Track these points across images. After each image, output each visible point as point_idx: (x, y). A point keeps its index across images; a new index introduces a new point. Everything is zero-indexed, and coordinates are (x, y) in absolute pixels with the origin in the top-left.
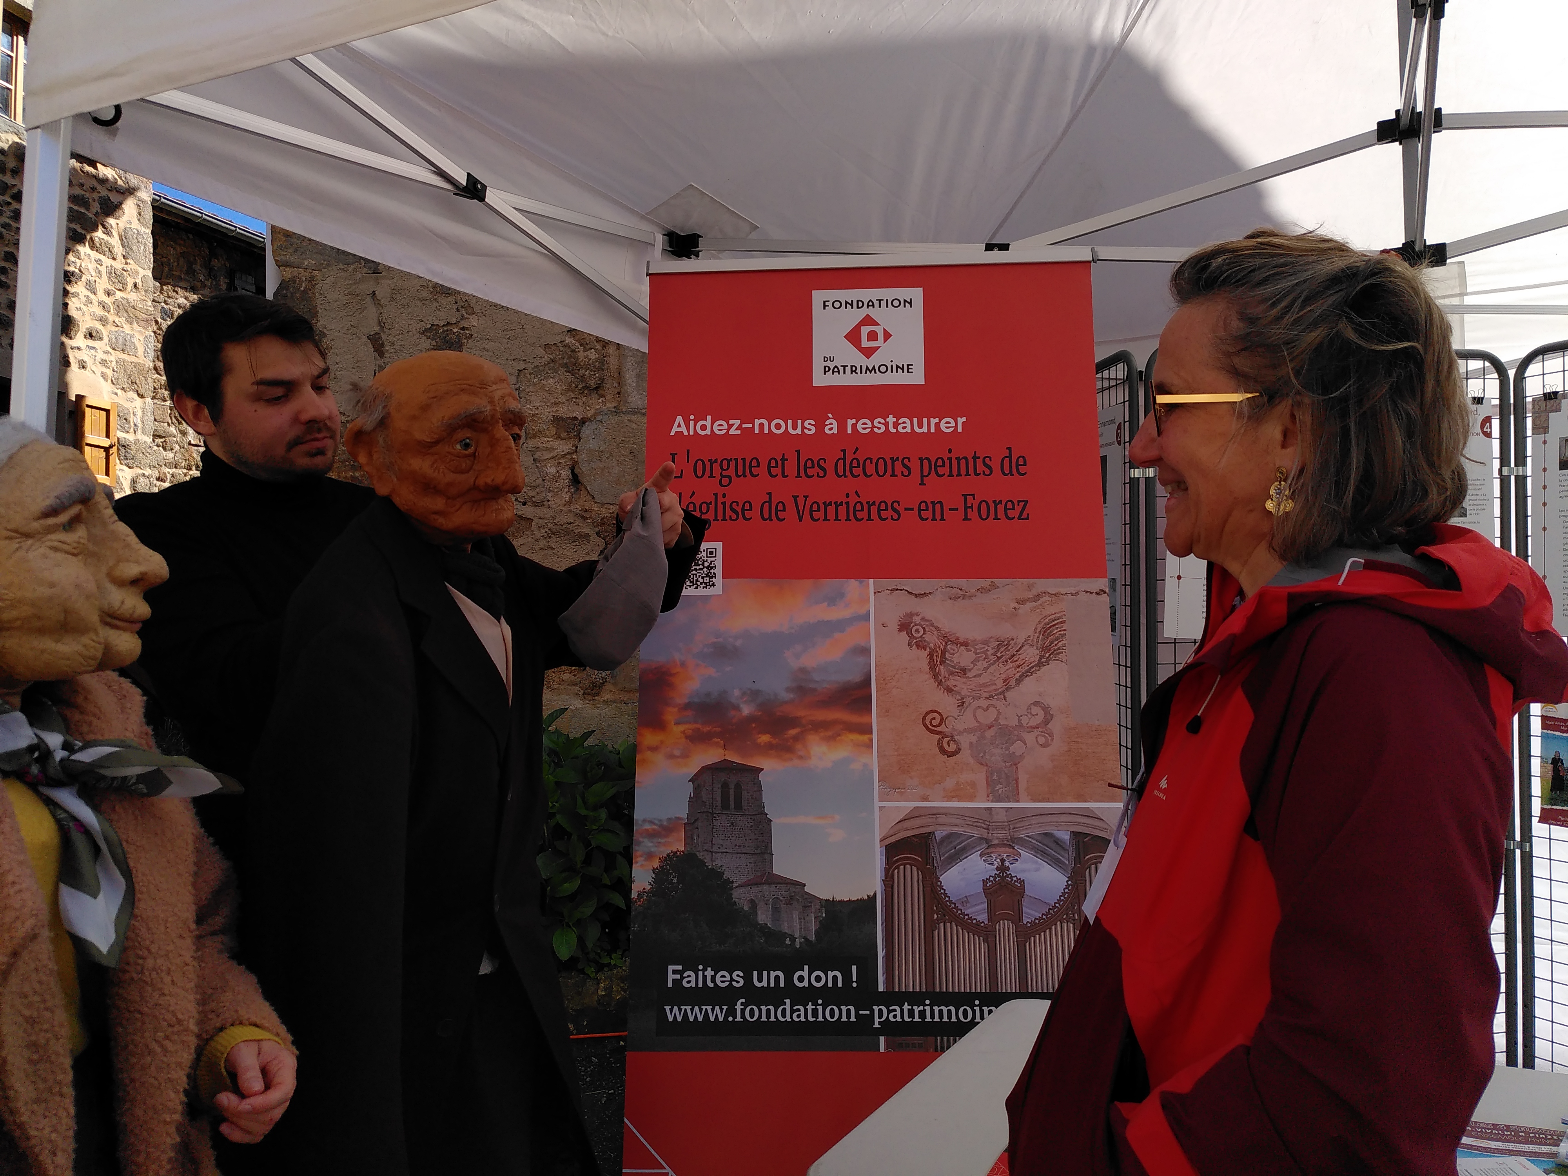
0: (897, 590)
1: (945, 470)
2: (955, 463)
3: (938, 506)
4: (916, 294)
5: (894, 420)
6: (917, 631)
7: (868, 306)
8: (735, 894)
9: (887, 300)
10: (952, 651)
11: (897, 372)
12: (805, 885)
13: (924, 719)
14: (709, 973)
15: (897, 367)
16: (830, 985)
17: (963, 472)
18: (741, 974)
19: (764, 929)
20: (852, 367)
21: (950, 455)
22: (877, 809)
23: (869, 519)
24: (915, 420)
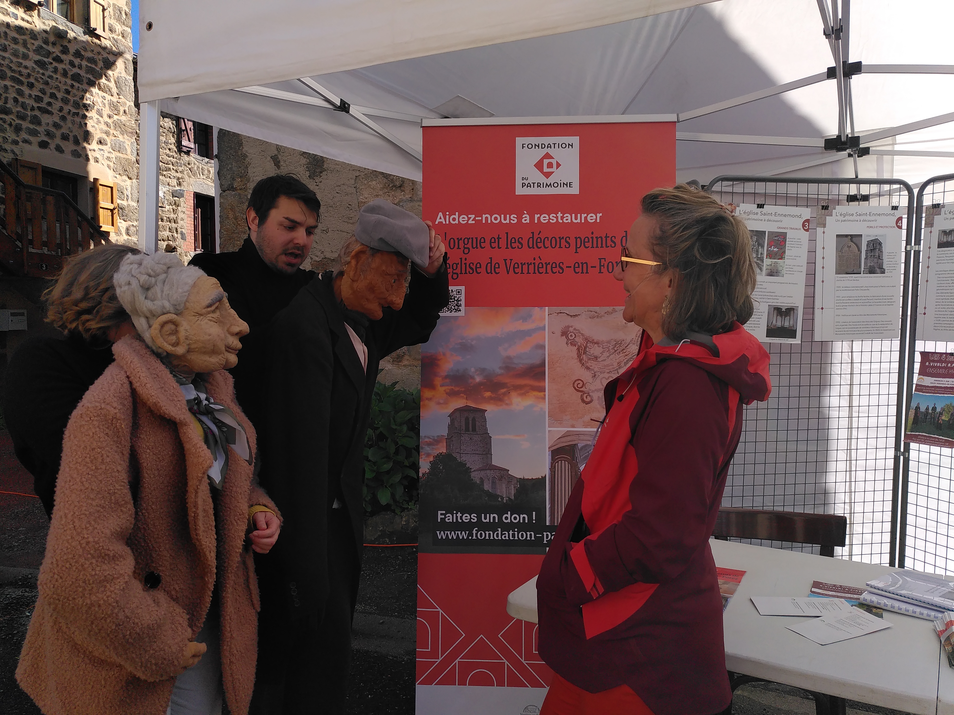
0: (561, 313)
1: (589, 244)
2: (595, 240)
3: (585, 265)
4: (575, 140)
5: (562, 215)
6: (571, 336)
7: (548, 147)
8: (473, 475)
9: (559, 144)
10: (590, 347)
11: (563, 187)
12: (509, 470)
13: (574, 383)
14: (459, 515)
15: (564, 184)
16: (521, 521)
17: (599, 245)
18: (476, 515)
19: (488, 493)
20: (538, 183)
21: (592, 236)
22: (547, 432)
23: (546, 273)
24: (573, 215)
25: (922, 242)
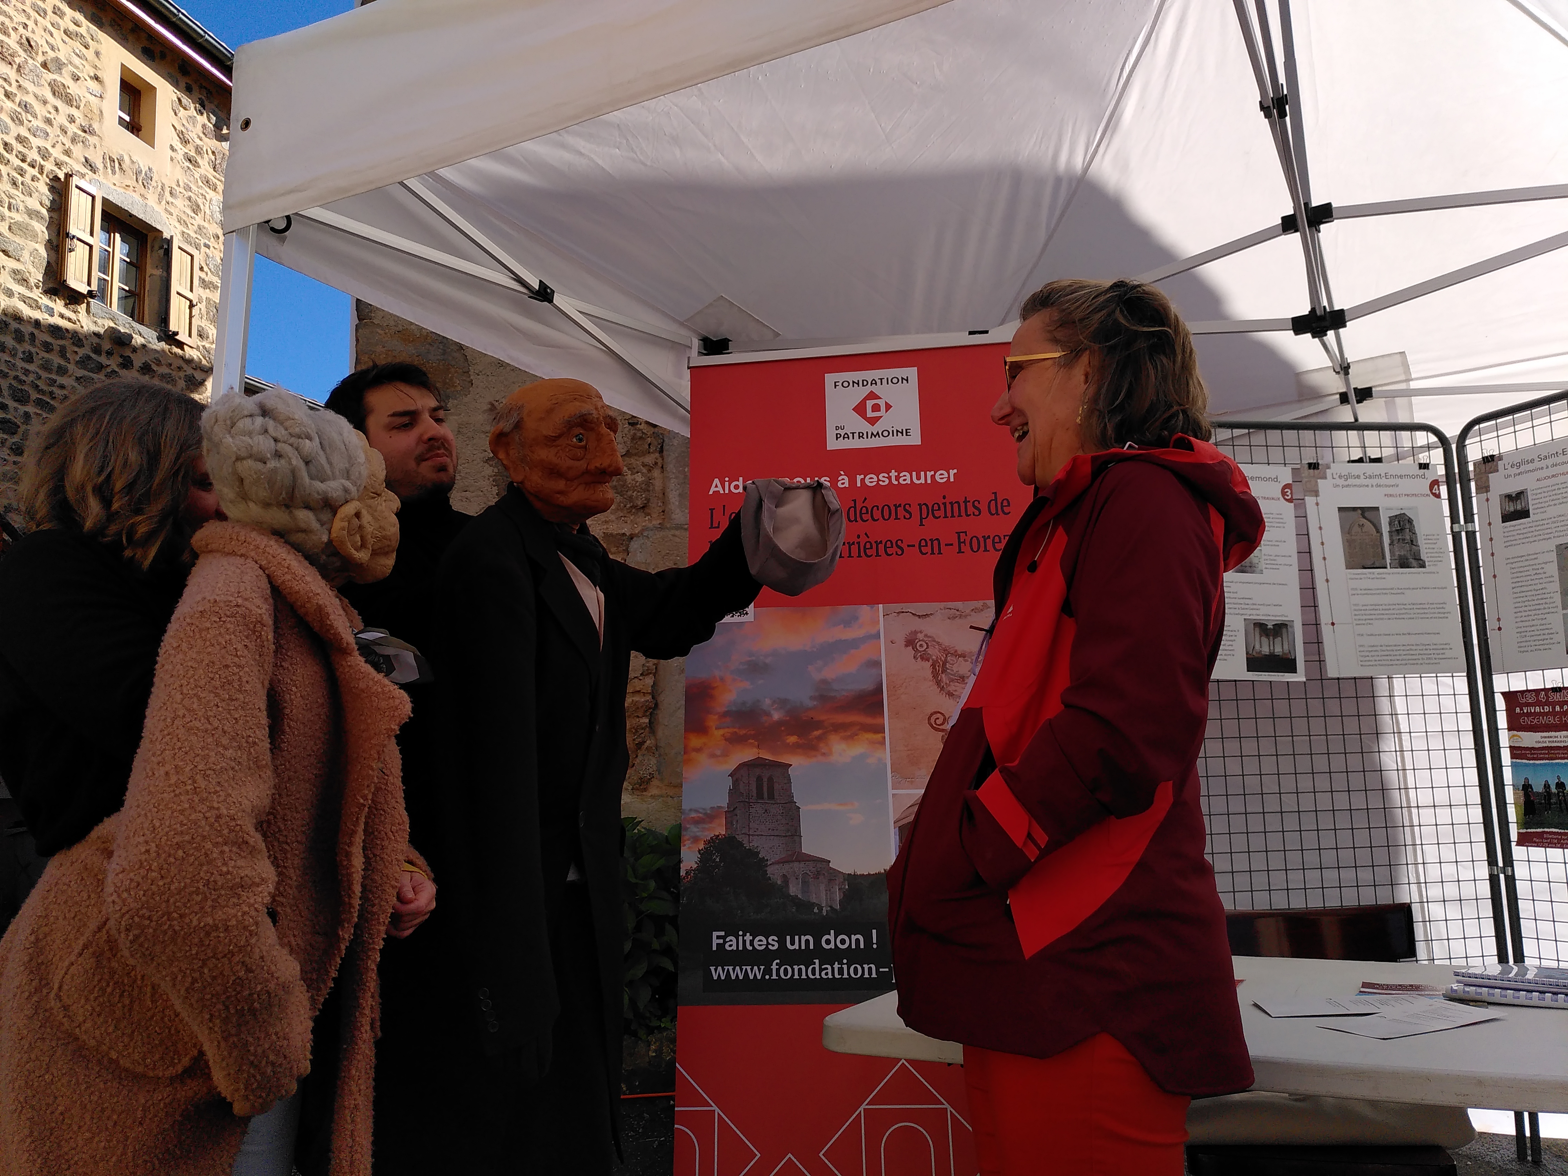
0: (903, 612)
1: (940, 513)
2: (949, 506)
3: (936, 542)
4: (912, 373)
5: (896, 474)
6: (921, 646)
7: (872, 384)
8: (770, 870)
9: (887, 379)
10: (951, 662)
11: (897, 435)
12: (830, 862)
13: (929, 719)
14: (748, 937)
15: (897, 431)
16: (853, 947)
17: (956, 514)
18: (776, 939)
19: (794, 900)
20: (859, 433)
21: (944, 501)
22: (890, 797)
23: (878, 555)
24: (914, 474)
25: (1476, 517)
